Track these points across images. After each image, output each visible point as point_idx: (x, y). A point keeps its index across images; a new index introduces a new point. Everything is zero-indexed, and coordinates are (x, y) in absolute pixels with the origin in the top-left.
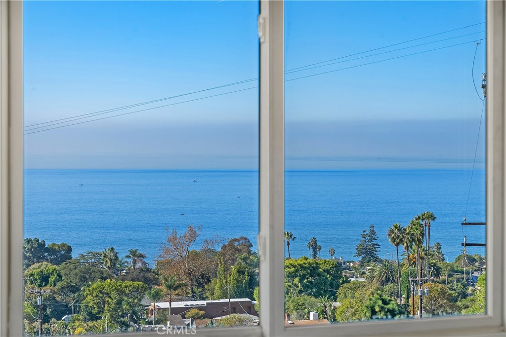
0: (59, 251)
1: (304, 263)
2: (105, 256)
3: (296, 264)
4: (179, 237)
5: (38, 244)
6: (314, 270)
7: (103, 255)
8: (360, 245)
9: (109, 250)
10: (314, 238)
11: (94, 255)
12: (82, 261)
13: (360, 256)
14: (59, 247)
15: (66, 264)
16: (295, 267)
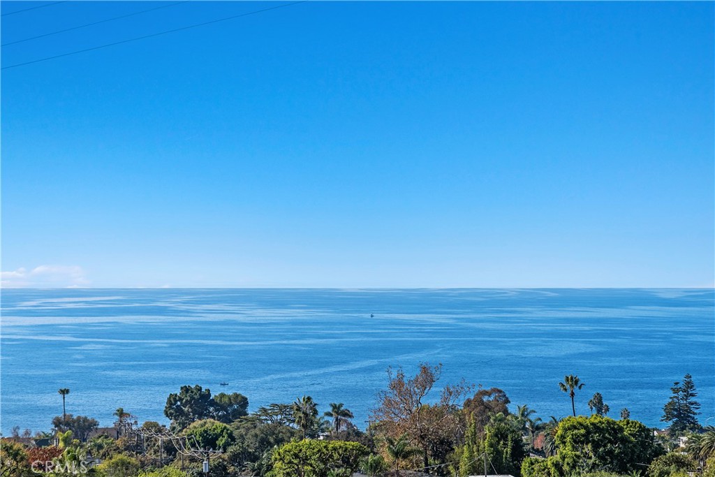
0: (231, 405)
1: (600, 422)
2: (299, 409)
3: (588, 422)
4: (407, 382)
5: (200, 394)
6: (616, 433)
7: (295, 407)
8: (670, 404)
9: (304, 400)
10: (598, 394)
11: (281, 410)
12: (264, 417)
13: (670, 420)
14: (230, 399)
15: (241, 421)
16: (586, 427)
